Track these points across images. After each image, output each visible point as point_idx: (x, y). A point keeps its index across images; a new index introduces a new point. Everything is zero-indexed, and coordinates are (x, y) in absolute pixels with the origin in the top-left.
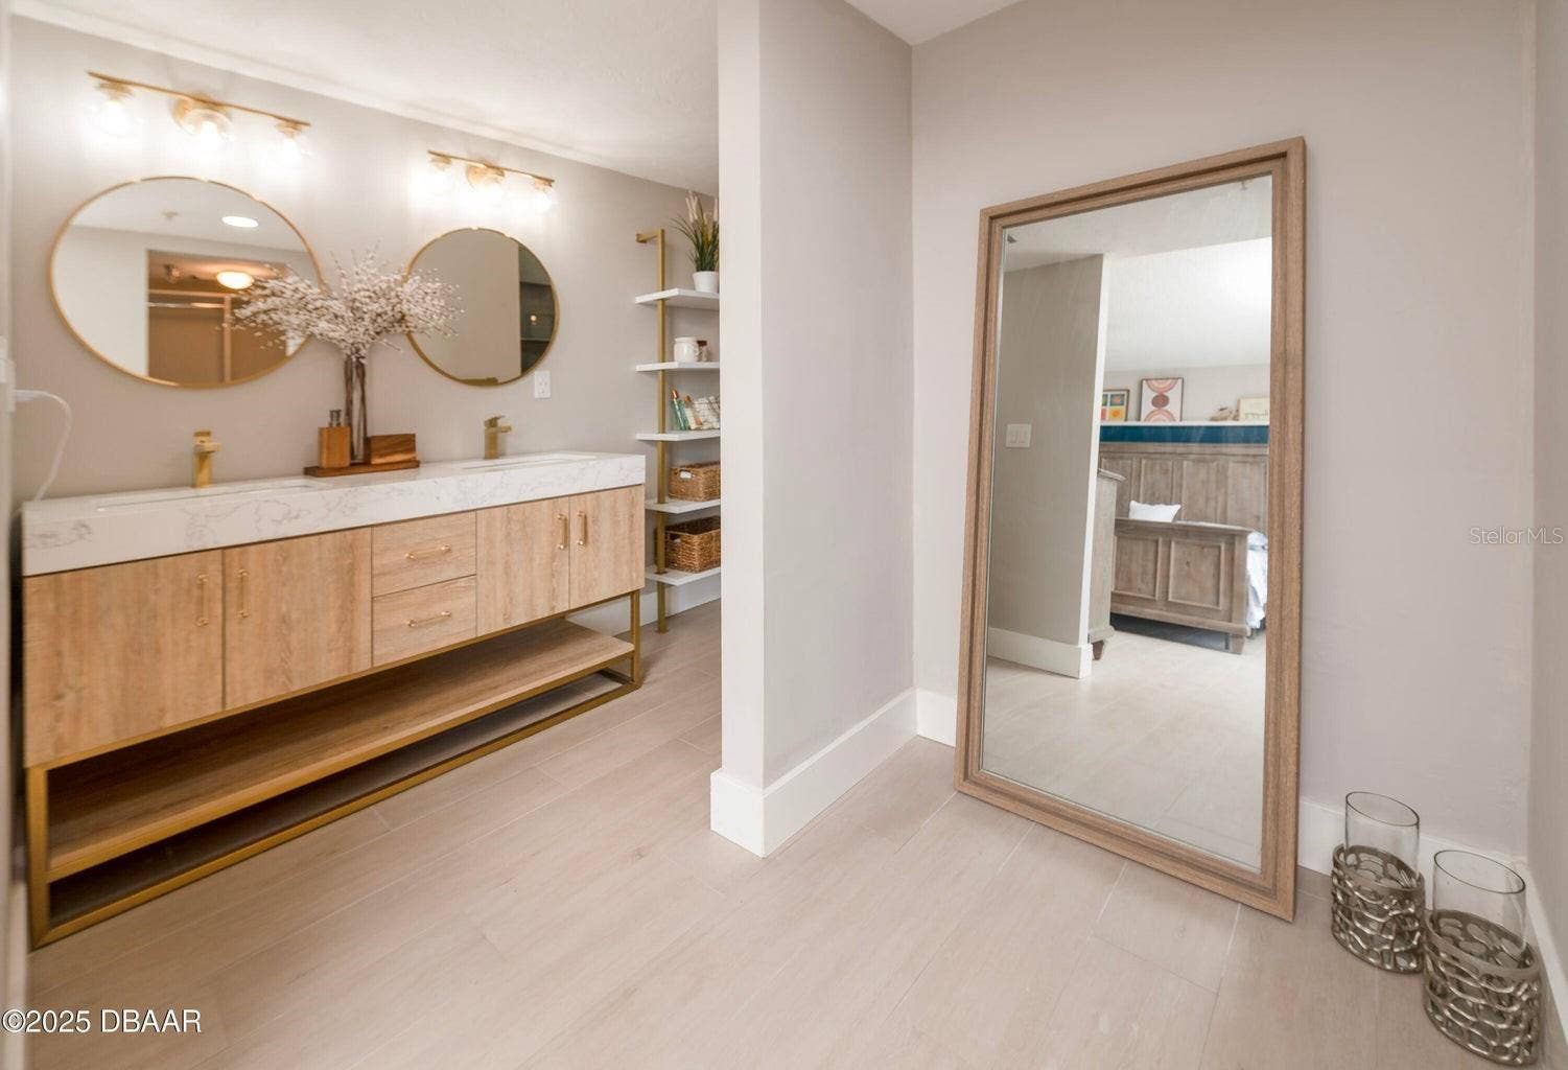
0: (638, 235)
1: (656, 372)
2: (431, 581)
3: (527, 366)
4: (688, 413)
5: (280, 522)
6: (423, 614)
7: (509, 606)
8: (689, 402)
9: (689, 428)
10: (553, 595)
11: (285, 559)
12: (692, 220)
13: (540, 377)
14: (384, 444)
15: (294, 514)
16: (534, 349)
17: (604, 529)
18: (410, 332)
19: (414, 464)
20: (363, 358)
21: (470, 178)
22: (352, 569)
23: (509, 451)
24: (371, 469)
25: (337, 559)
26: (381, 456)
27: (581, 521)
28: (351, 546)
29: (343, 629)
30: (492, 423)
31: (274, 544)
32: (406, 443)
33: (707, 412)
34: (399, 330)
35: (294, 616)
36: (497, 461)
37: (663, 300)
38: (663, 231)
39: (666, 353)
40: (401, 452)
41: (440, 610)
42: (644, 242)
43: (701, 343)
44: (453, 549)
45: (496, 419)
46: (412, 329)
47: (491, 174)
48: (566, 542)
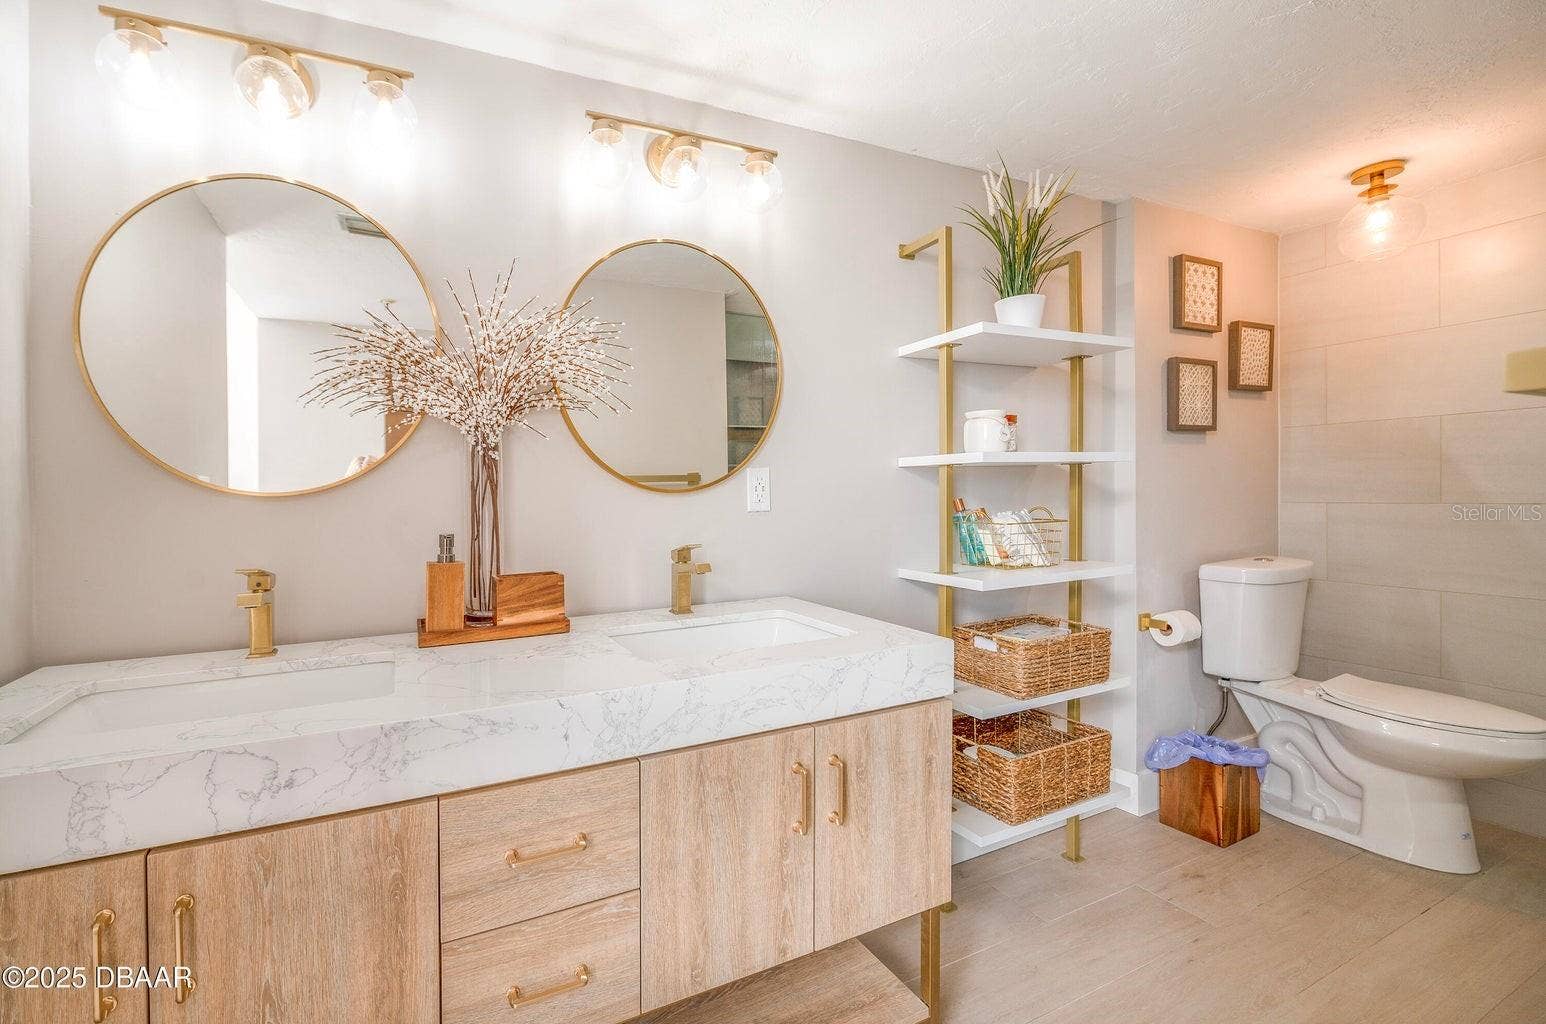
0: (902, 246)
1: (935, 469)
2: (554, 906)
3: (735, 462)
4: (985, 537)
5: (257, 798)
6: (537, 975)
7: (702, 953)
8: (984, 517)
9: (989, 564)
10: (784, 923)
11: (267, 870)
12: (992, 211)
13: (755, 475)
14: (521, 589)
15: (282, 780)
16: (745, 438)
17: (878, 791)
18: (564, 406)
19: (562, 625)
20: (495, 449)
21: (653, 164)
22: (400, 889)
23: (709, 595)
24: (497, 634)
25: (370, 869)
26: (514, 612)
27: (836, 773)
28: (399, 840)
29: (385, 1009)
30: (683, 555)
31: (243, 840)
32: (548, 588)
33: (1021, 539)
34: (548, 405)
35: (288, 987)
36: (689, 620)
37: (950, 346)
38: (949, 230)
39: (952, 438)
40: (542, 605)
41: (567, 963)
42: (911, 256)
43: (1011, 419)
44: (597, 838)
45: (686, 550)
46: (566, 403)
47: (681, 147)
48: (808, 820)
